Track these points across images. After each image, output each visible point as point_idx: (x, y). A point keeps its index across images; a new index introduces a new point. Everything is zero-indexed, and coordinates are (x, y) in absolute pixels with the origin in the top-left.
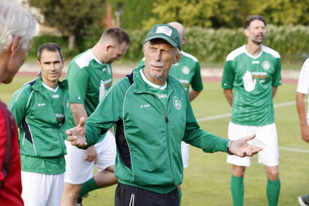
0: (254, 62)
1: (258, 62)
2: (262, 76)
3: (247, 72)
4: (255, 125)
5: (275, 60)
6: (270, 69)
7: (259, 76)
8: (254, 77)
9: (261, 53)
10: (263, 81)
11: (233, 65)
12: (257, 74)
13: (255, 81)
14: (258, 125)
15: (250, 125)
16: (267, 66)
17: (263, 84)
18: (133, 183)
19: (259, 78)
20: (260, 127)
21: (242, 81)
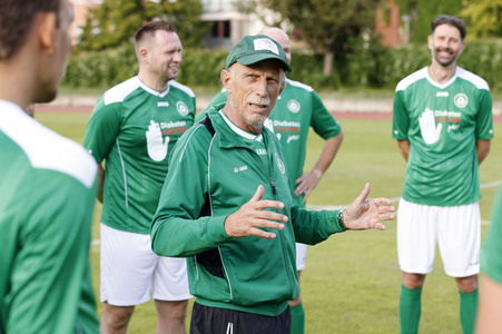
0: (439, 94)
1: (446, 94)
2: (453, 118)
3: (427, 110)
4: (438, 205)
5: (477, 93)
6: (468, 107)
7: (447, 118)
8: (437, 120)
9: (453, 79)
10: (454, 127)
11: (406, 99)
12: (444, 114)
13: (440, 125)
14: (443, 205)
15: (430, 204)
16: (462, 101)
17: (455, 132)
18: (231, 302)
19: (448, 121)
20: (446, 209)
21: (417, 124)
